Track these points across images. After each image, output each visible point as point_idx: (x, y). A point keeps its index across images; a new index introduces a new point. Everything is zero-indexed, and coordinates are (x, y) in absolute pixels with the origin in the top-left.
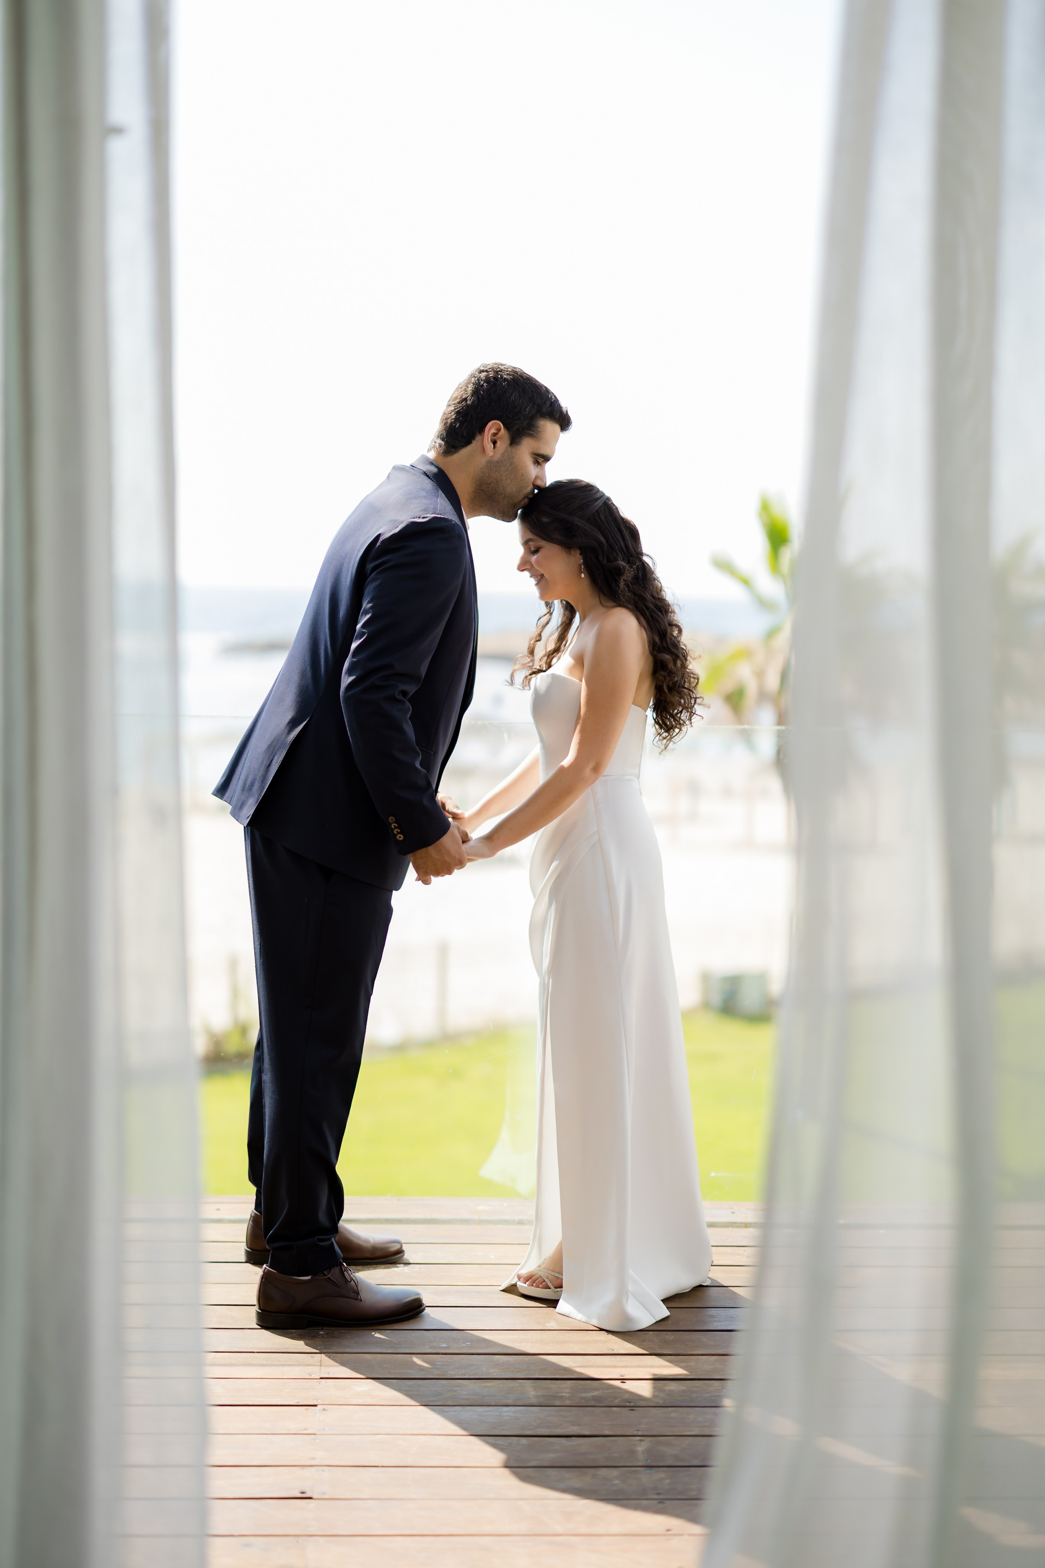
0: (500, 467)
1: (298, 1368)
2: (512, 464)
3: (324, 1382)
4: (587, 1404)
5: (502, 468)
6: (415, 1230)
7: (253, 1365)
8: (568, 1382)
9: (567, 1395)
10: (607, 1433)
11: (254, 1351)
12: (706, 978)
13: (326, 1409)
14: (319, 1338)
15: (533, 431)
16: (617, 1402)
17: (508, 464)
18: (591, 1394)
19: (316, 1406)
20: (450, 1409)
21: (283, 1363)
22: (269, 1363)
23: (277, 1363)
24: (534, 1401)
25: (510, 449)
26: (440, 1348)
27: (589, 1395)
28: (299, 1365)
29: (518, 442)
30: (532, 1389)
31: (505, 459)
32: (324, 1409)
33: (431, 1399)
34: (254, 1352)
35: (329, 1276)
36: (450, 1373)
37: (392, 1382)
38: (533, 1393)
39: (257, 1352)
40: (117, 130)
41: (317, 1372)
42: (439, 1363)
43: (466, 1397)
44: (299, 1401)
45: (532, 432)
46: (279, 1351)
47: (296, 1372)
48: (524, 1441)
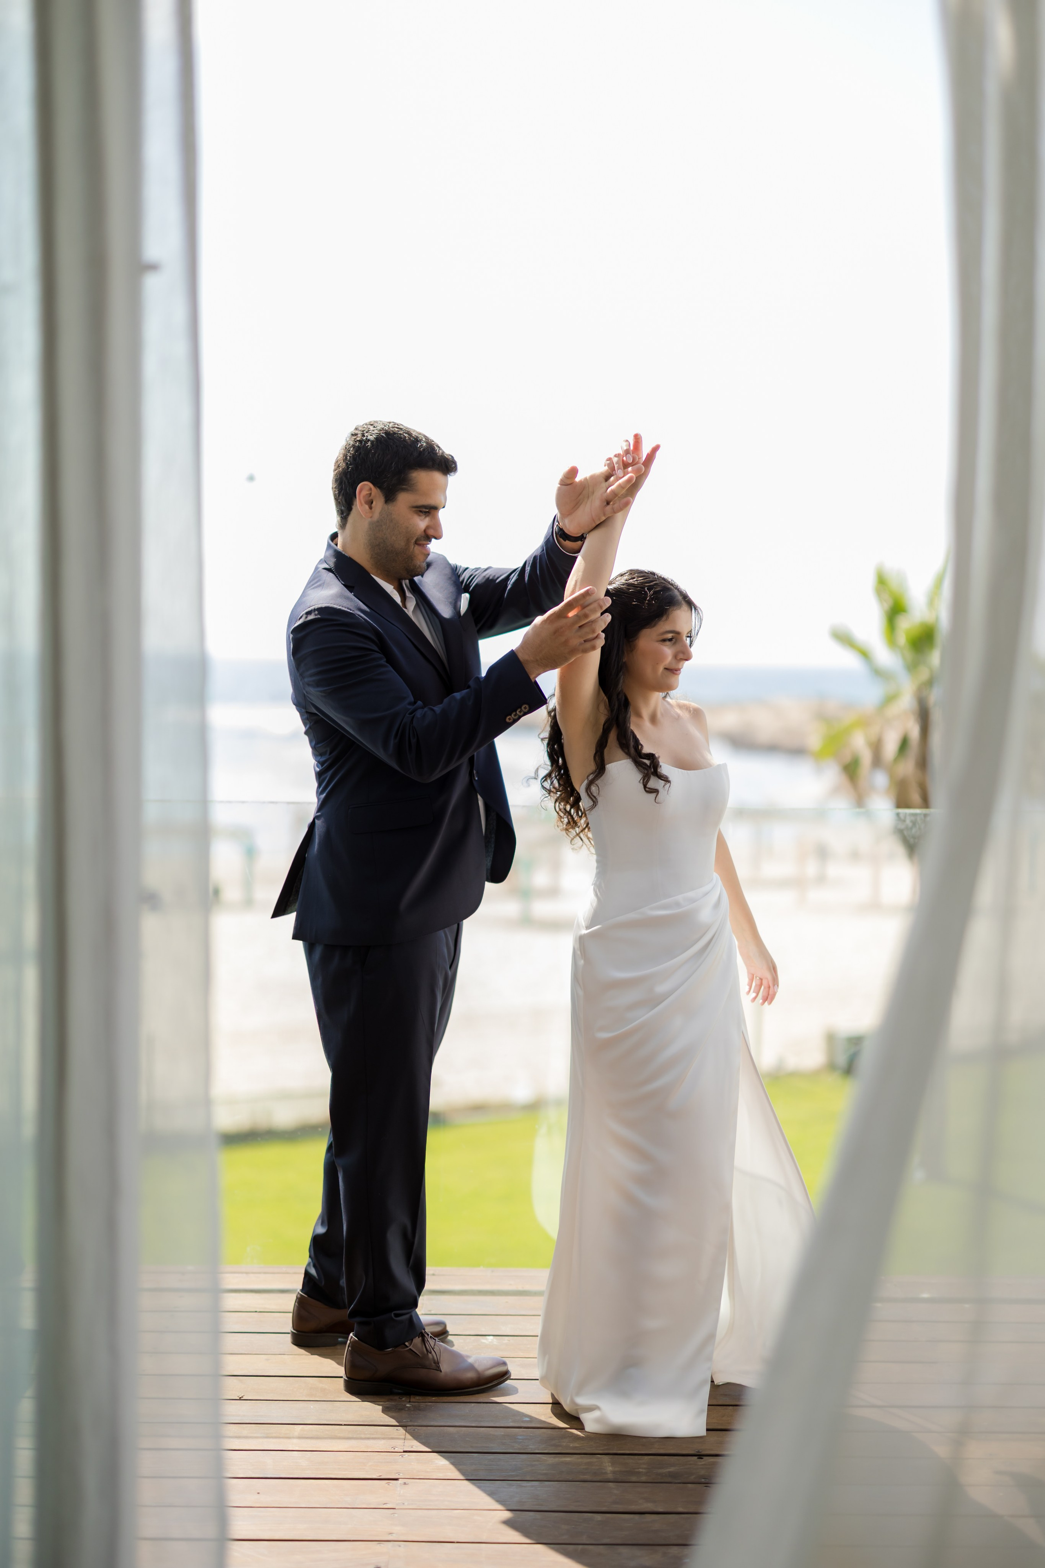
0: (381, 526)
1: (383, 1442)
2: (392, 521)
3: (407, 1455)
4: (662, 1481)
5: (384, 527)
6: (507, 1302)
7: (340, 1438)
8: (646, 1457)
9: (644, 1470)
10: (681, 1510)
11: (341, 1423)
12: (831, 1038)
13: (407, 1483)
14: (405, 1410)
15: (406, 485)
16: (692, 1478)
17: (388, 521)
18: (668, 1470)
19: (397, 1479)
20: (528, 1484)
21: (368, 1436)
22: (355, 1436)
23: (363, 1436)
24: (610, 1476)
25: (386, 506)
26: (522, 1422)
27: (666, 1470)
28: (384, 1439)
29: (393, 498)
30: (610, 1464)
31: (383, 517)
32: (405, 1483)
33: (511, 1473)
34: (342, 1425)
35: (411, 1347)
36: (531, 1447)
37: (473, 1456)
38: (610, 1468)
39: (345, 1425)
40: (153, 267)
41: (400, 1445)
42: (520, 1437)
43: (544, 1471)
44: (381, 1475)
45: (404, 487)
46: (366, 1424)
47: (381, 1445)
48: (599, 1517)
